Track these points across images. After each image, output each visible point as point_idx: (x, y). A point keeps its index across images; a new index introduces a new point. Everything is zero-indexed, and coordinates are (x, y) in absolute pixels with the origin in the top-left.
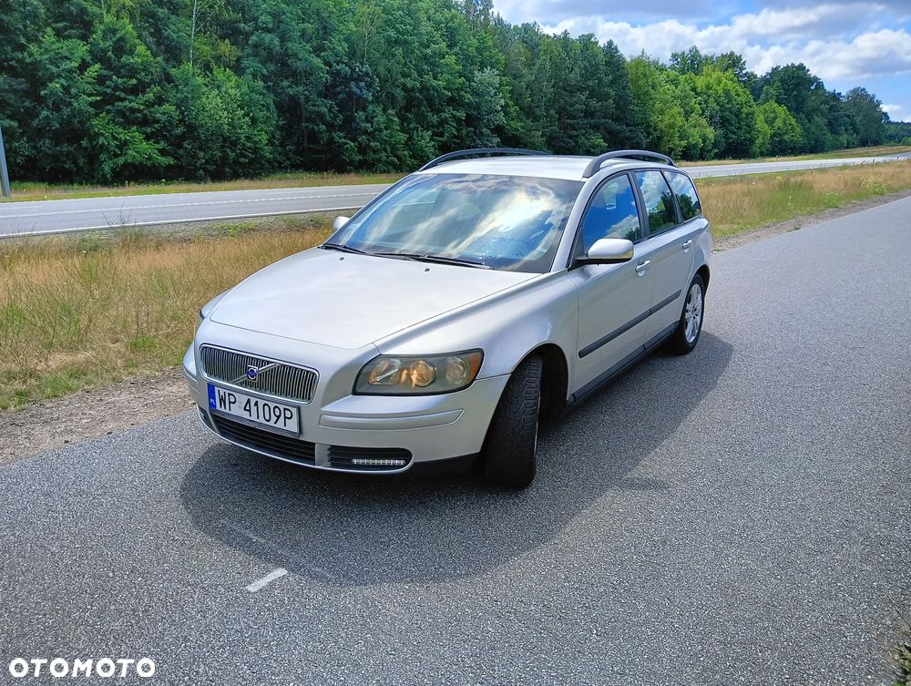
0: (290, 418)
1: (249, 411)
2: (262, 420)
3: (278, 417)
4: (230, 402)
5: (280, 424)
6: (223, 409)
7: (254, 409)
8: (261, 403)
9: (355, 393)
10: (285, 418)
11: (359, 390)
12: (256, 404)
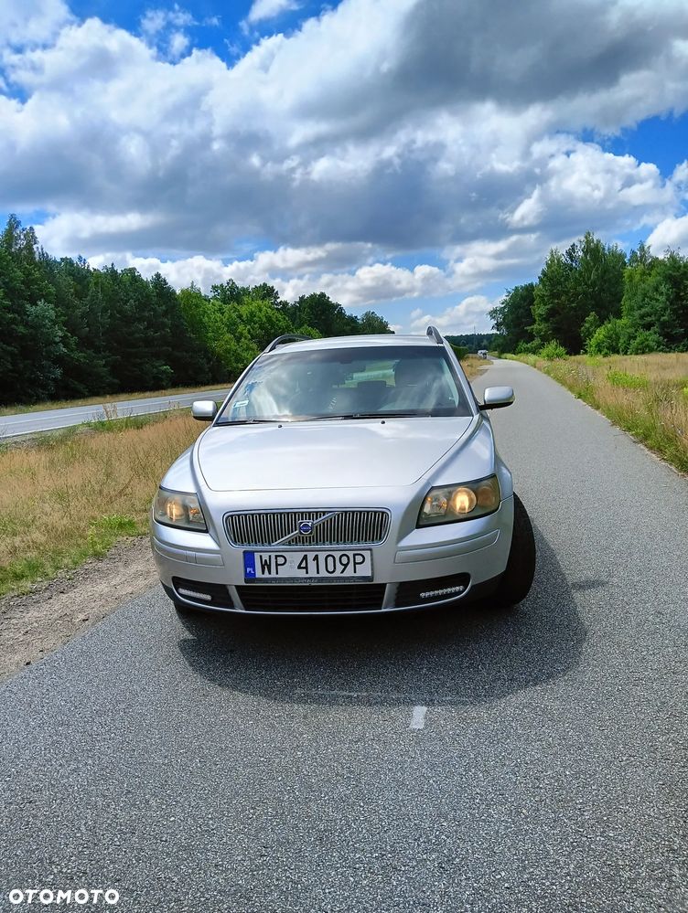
0: (361, 563)
1: (306, 568)
2: (323, 573)
3: (346, 566)
4: (277, 565)
5: (349, 572)
6: (266, 575)
7: (312, 565)
8: (322, 556)
9: (418, 527)
10: (355, 564)
11: (421, 523)
12: (316, 558)
